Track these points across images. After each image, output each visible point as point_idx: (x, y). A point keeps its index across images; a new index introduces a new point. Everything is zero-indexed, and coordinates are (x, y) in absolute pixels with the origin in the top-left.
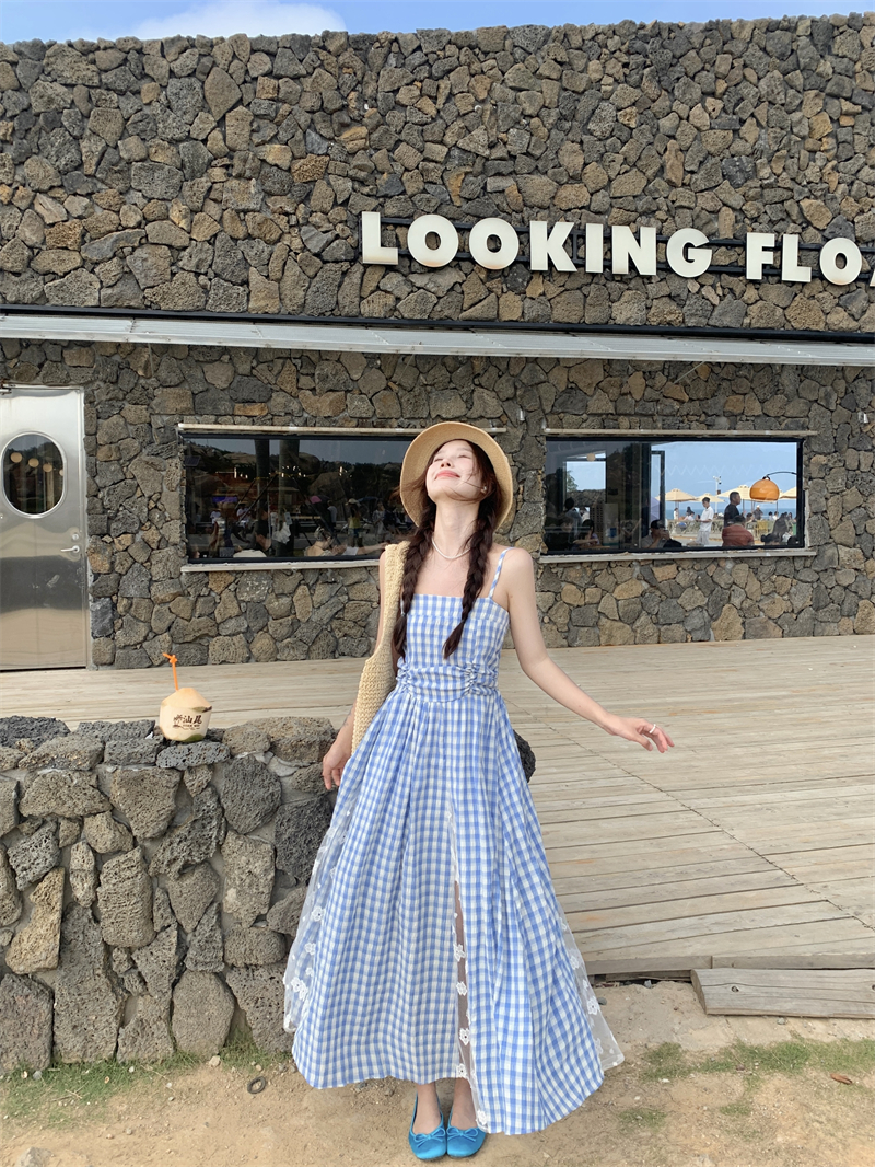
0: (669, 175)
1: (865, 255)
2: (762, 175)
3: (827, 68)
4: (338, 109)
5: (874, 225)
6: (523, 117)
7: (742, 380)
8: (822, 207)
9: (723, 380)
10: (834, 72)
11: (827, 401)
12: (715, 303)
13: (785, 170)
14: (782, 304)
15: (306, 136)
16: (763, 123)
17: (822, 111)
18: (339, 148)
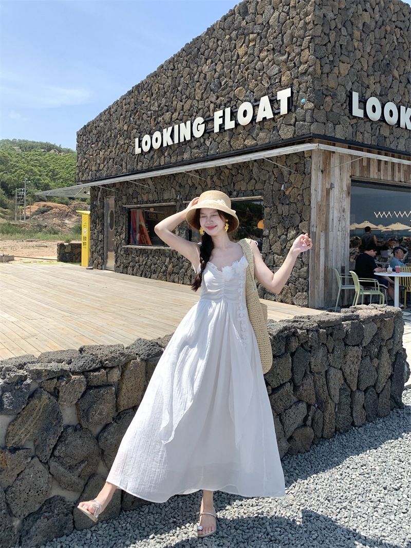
0: (197, 98)
1: (255, 107)
2: (222, 84)
3: (244, 23)
4: (134, 109)
5: (261, 90)
6: (165, 93)
7: (239, 175)
8: (242, 89)
9: (233, 176)
10: (247, 23)
11: (269, 180)
12: (208, 145)
13: (230, 78)
14: (228, 140)
15: (130, 119)
16: (223, 61)
17: (242, 44)
18: (134, 120)
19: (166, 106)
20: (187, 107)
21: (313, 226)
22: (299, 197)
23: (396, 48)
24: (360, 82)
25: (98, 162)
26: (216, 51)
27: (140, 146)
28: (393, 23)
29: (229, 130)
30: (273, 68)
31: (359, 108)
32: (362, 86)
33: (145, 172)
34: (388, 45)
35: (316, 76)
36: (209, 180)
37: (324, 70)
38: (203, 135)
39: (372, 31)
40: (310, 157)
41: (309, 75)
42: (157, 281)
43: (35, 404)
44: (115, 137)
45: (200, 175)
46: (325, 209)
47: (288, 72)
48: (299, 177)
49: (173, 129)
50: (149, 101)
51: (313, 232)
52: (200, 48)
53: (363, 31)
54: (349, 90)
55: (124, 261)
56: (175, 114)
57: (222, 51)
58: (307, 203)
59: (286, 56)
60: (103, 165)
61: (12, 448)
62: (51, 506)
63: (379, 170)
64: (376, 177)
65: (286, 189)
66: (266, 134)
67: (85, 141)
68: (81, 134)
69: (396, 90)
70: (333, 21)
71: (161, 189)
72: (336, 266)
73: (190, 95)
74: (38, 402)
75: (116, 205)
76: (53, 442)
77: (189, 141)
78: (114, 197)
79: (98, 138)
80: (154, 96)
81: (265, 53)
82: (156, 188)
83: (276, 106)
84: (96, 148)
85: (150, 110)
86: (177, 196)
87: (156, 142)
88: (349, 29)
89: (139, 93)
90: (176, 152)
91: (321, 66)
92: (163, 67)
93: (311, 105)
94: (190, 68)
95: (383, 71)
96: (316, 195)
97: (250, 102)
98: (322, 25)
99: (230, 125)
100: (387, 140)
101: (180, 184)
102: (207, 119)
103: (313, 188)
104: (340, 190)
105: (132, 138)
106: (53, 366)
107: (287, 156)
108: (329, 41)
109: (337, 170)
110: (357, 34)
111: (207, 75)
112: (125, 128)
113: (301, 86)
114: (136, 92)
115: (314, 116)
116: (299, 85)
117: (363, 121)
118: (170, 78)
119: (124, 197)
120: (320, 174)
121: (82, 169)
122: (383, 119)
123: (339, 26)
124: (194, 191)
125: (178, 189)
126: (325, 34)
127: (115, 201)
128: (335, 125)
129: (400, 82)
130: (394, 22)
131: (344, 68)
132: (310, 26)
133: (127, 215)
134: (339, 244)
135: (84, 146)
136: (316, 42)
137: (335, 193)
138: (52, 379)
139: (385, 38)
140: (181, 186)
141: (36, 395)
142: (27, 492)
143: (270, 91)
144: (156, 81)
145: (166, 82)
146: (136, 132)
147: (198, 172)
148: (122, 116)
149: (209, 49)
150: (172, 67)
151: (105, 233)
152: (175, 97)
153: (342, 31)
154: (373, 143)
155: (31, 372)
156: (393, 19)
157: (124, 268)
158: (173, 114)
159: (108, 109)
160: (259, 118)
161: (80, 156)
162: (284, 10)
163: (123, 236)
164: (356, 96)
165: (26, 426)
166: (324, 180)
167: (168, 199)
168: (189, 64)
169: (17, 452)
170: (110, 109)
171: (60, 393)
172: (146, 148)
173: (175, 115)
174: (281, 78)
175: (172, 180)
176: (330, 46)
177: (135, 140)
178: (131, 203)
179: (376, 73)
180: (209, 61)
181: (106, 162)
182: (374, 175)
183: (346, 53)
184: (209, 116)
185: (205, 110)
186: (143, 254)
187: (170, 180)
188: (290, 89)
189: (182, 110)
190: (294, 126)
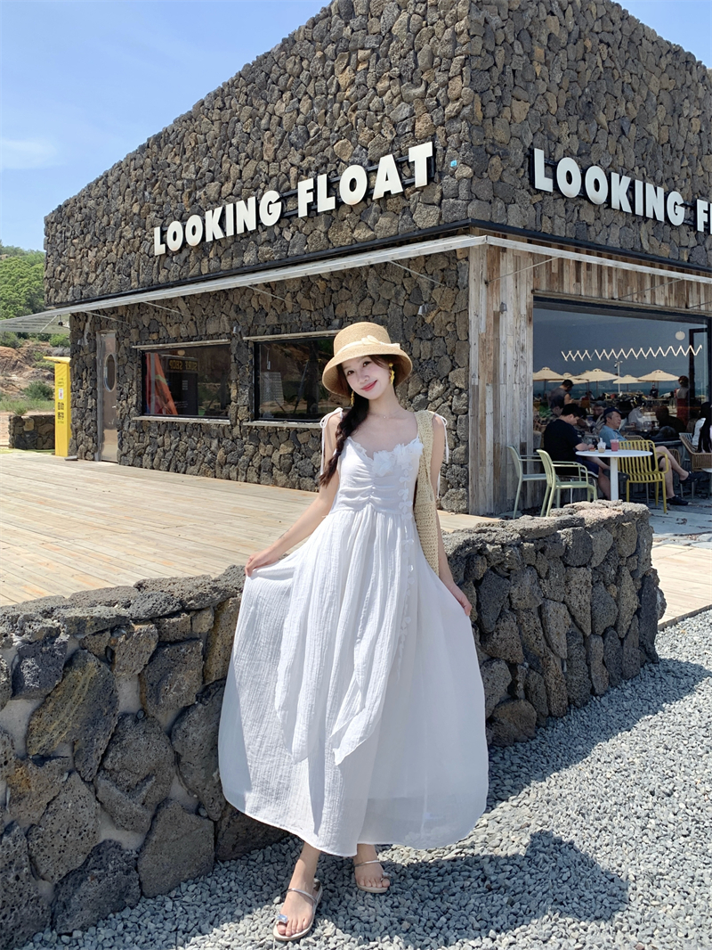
1: (371, 173)
2: (312, 134)
3: (347, 31)
4: (152, 177)
5: (379, 145)
6: (208, 148)
7: (344, 290)
8: (346, 143)
9: (333, 292)
10: (353, 31)
11: (397, 299)
12: (288, 239)
13: (325, 124)
14: (324, 230)
15: (144, 194)
16: (312, 95)
17: (345, 68)
18: (152, 196)
19: (210, 171)
20: (247, 173)
21: (474, 376)
22: (448, 328)
23: (602, 77)
24: (546, 133)
25: (86, 269)
26: (298, 77)
27: (163, 242)
28: (596, 36)
29: (325, 212)
30: (400, 109)
31: (546, 176)
32: (549, 139)
33: (172, 287)
34: (589, 72)
35: (475, 122)
36: (290, 299)
37: (487, 111)
38: (278, 222)
39: (563, 48)
40: (467, 259)
41: (462, 121)
42: (198, 478)
43: (76, 677)
44: (117, 225)
45: (272, 292)
46: (492, 346)
47: (428, 115)
48: (449, 293)
49: (224, 210)
50: (178, 162)
51: (473, 386)
52: (271, 72)
53: (549, 48)
54: (528, 145)
55: (136, 444)
56: (226, 185)
57: (310, 78)
58: (463, 337)
59: (422, 88)
60: (94, 275)
61: (38, 757)
62: (101, 858)
63: (578, 280)
64: (573, 291)
65: (427, 313)
66: (390, 219)
67: (61, 232)
68: (53, 220)
69: (603, 147)
70: (500, 31)
71: (203, 316)
72: (513, 442)
73: (253, 152)
74: (80, 674)
75: (118, 345)
76: (103, 744)
77: (252, 232)
78: (115, 331)
79: (84, 227)
80: (188, 154)
81: (386, 83)
82: (192, 314)
83: (406, 172)
84: (80, 246)
85: (181, 179)
86: (232, 329)
87: (194, 234)
88: (527, 44)
89: (160, 147)
90: (230, 251)
91: (483, 105)
92: (203, 104)
93: (467, 171)
94: (252, 105)
95: (582, 115)
96: (478, 324)
97: (361, 164)
98: (484, 37)
99: (326, 204)
100: (591, 229)
101: (238, 306)
102: (285, 194)
103: (472, 311)
104: (516, 314)
105: (148, 227)
106: (101, 611)
107: (427, 257)
108: (495, 64)
109: (510, 280)
110: (539, 52)
111: (284, 118)
112: (136, 209)
113: (449, 138)
114: (155, 147)
115: (472, 189)
116: (446, 137)
117: (552, 198)
118: (217, 124)
119: (133, 331)
120: (483, 286)
121: (55, 282)
122: (583, 194)
123: (511, 39)
124: (262, 319)
125: (233, 314)
126: (487, 51)
127: (117, 339)
128: (507, 204)
129: (609, 133)
130: (597, 33)
131: (519, 110)
132: (463, 38)
133: (140, 362)
134: (517, 404)
135: (58, 241)
136: (474, 66)
137: (508, 319)
138: (102, 632)
139: (584, 60)
140: (238, 310)
141: (77, 662)
142: (64, 834)
143: (395, 148)
144: (191, 127)
145: (210, 130)
146: (156, 216)
147: (270, 287)
148: (128, 190)
149: (287, 75)
150: (219, 104)
151: (99, 395)
152: (225, 156)
153: (516, 47)
154: (569, 235)
155: (66, 621)
156: (596, 29)
157: (135, 457)
158: (222, 185)
159: (102, 177)
160: (378, 193)
161: (50, 259)
162: (417, 10)
163: (133, 400)
164: (539, 156)
165: (62, 716)
166: (490, 298)
167: (217, 333)
168: (251, 100)
169: (48, 762)
170: (107, 176)
171: (116, 657)
172: (175, 245)
173: (227, 188)
174: (414, 125)
175: (222, 300)
176: (496, 72)
177: (153, 231)
178: (147, 342)
179: (570, 117)
180: (287, 95)
181: (99, 270)
182: (569, 288)
183: (522, 85)
184: (289, 189)
185: (281, 179)
186: (170, 431)
187: (219, 300)
188: (431, 143)
189: (240, 178)
190: (440, 205)
